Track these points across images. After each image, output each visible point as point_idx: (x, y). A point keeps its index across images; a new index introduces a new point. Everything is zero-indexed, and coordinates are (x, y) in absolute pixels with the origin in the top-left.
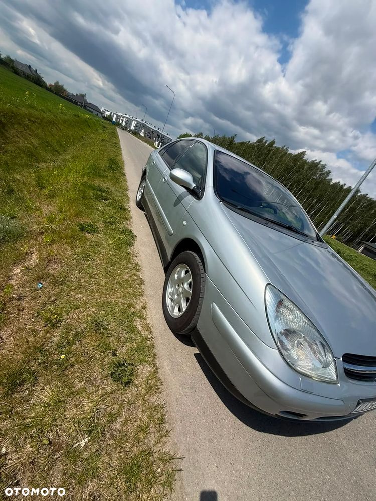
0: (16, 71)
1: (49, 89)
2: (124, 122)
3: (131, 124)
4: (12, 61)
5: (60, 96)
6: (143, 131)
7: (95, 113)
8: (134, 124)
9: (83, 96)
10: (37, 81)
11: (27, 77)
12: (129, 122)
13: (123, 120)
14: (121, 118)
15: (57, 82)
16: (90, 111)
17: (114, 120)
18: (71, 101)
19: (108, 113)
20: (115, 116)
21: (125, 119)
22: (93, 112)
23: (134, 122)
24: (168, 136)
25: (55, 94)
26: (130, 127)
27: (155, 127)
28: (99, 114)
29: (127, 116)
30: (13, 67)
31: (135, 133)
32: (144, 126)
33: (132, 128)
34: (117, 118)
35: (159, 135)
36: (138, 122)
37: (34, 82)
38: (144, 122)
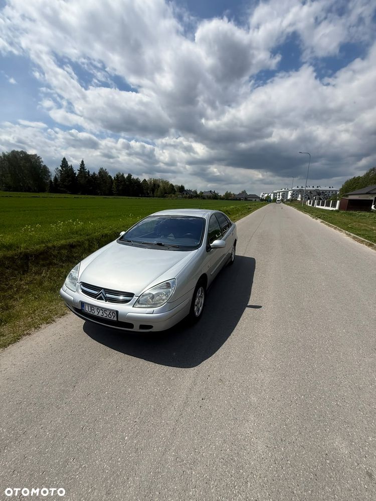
0: (204, 198)
1: (222, 199)
2: (281, 196)
3: (287, 195)
4: (202, 193)
5: (229, 200)
6: (300, 196)
7: (254, 199)
8: (290, 193)
9: (244, 192)
11: (209, 198)
12: (285, 194)
13: (279, 195)
14: (278, 194)
15: (227, 192)
16: (250, 200)
17: (272, 198)
18: (237, 200)
19: (266, 195)
20: (272, 195)
21: (281, 194)
22: (252, 200)
23: (290, 192)
24: (331, 189)
25: (226, 199)
26: (287, 197)
27: (313, 187)
28: (257, 200)
29: (283, 190)
30: (202, 196)
31: (292, 202)
32: (301, 191)
33: (289, 197)
34: (274, 196)
35: (319, 193)
36: (294, 191)
37: (214, 199)
38: (300, 188)
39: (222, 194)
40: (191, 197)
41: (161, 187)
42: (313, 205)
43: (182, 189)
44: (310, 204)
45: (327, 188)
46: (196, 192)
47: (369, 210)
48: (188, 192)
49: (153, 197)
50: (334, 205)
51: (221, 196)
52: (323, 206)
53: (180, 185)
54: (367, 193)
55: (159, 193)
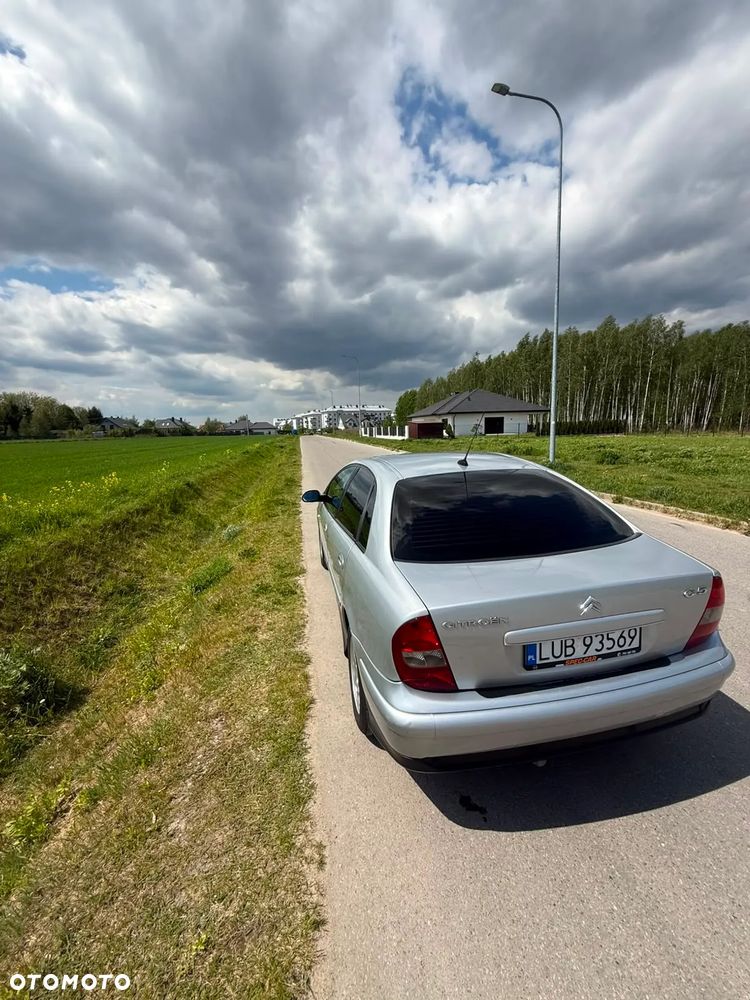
0: (160, 434)
1: (201, 433)
2: (310, 424)
3: (320, 422)
4: (152, 424)
5: (215, 434)
6: (341, 422)
7: (266, 432)
8: (324, 418)
9: (244, 419)
10: (186, 431)
11: (173, 433)
12: (316, 420)
13: (307, 422)
14: (305, 420)
15: (209, 419)
16: (259, 433)
17: (295, 428)
18: (231, 433)
19: (283, 423)
20: (294, 421)
21: (309, 419)
22: (262, 433)
23: (323, 416)
24: (382, 409)
25: (210, 434)
26: (321, 425)
27: (357, 406)
28: (273, 432)
29: (312, 412)
30: (156, 431)
31: (331, 431)
32: (340, 414)
33: (325, 425)
34: (298, 424)
35: (368, 416)
36: (329, 413)
37: (183, 435)
38: (338, 408)
39: (197, 423)
40: (129, 434)
41: (37, 414)
42: (371, 434)
43: (95, 416)
44: (366, 433)
45: (375, 408)
46: (133, 423)
48: (113, 423)
49: (18, 438)
50: (402, 433)
51: (193, 428)
52: (387, 434)
53: (88, 406)
54: (433, 415)
55: (34, 429)
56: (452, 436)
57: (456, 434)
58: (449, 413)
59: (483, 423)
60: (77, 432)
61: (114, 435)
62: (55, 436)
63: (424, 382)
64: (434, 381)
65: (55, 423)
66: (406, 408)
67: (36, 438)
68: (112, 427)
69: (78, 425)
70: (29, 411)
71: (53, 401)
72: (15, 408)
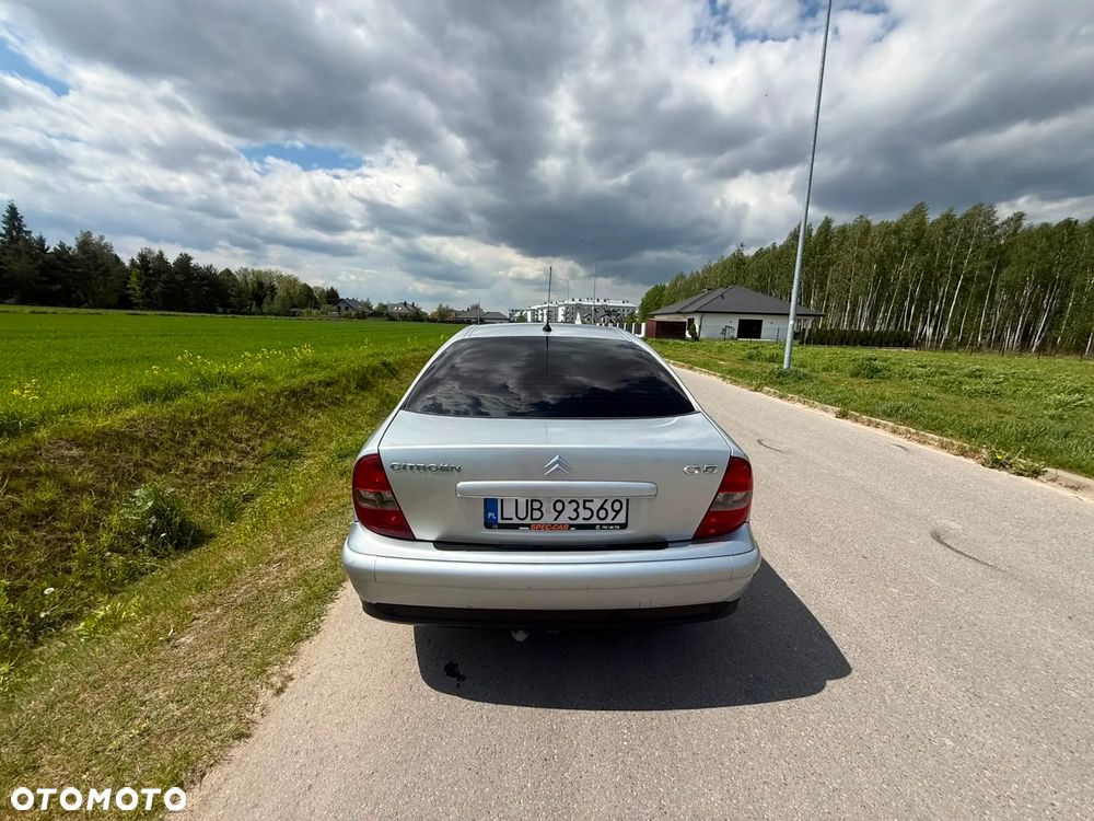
0: (391, 318)
1: (432, 320)
2: (545, 317)
3: (556, 315)
4: (385, 307)
6: (578, 316)
8: (561, 311)
9: (476, 307)
10: (417, 316)
11: (404, 318)
12: (552, 312)
13: (542, 314)
14: (540, 312)
18: (463, 321)
20: (529, 313)
21: (545, 311)
23: (560, 309)
26: (557, 318)
27: (598, 300)
29: (548, 305)
30: (387, 315)
32: (579, 307)
33: (561, 317)
35: (610, 311)
36: (567, 306)
37: (414, 320)
38: (577, 301)
39: (429, 309)
40: (362, 316)
41: (280, 293)
43: (332, 297)
45: (619, 304)
46: (368, 305)
47: (683, 337)
48: (349, 304)
49: (262, 314)
50: (639, 330)
51: (425, 314)
53: (327, 287)
54: (678, 313)
55: (277, 306)
56: (695, 338)
57: (702, 336)
58: (696, 312)
59: (735, 325)
60: (315, 312)
61: (348, 317)
62: (294, 314)
63: (675, 276)
64: (688, 276)
65: (295, 301)
66: (653, 302)
67: (277, 315)
68: (347, 309)
69: (317, 306)
70: (273, 288)
71: (296, 280)
72: (260, 285)
